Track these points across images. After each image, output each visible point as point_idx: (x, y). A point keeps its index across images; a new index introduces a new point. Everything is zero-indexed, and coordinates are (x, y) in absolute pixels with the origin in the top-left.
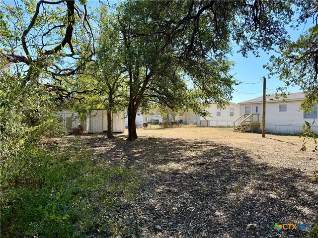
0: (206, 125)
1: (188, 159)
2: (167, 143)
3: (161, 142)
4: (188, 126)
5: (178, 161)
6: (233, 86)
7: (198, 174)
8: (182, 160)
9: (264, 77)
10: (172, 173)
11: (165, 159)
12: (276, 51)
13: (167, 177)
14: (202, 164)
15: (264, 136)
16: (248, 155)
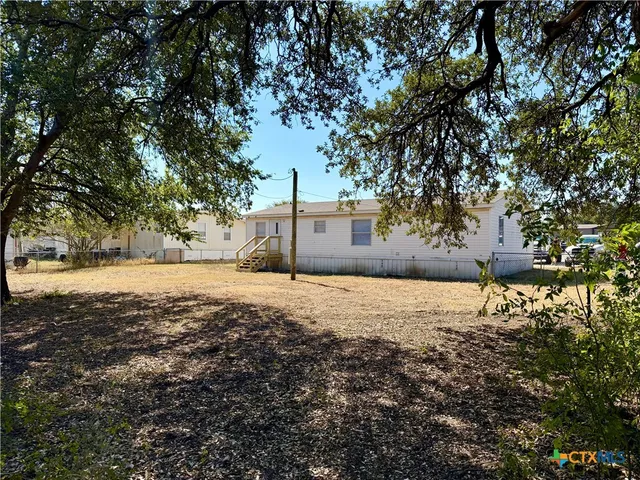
0: (177, 258)
1: (174, 343)
2: (99, 305)
3: (82, 305)
4: (136, 261)
5: (153, 351)
6: (256, 181)
7: (217, 377)
8: (160, 347)
9: (294, 169)
10: (153, 386)
11: (114, 351)
12: (338, 122)
13: (146, 399)
14: (213, 351)
15: (293, 278)
16: (291, 318)
